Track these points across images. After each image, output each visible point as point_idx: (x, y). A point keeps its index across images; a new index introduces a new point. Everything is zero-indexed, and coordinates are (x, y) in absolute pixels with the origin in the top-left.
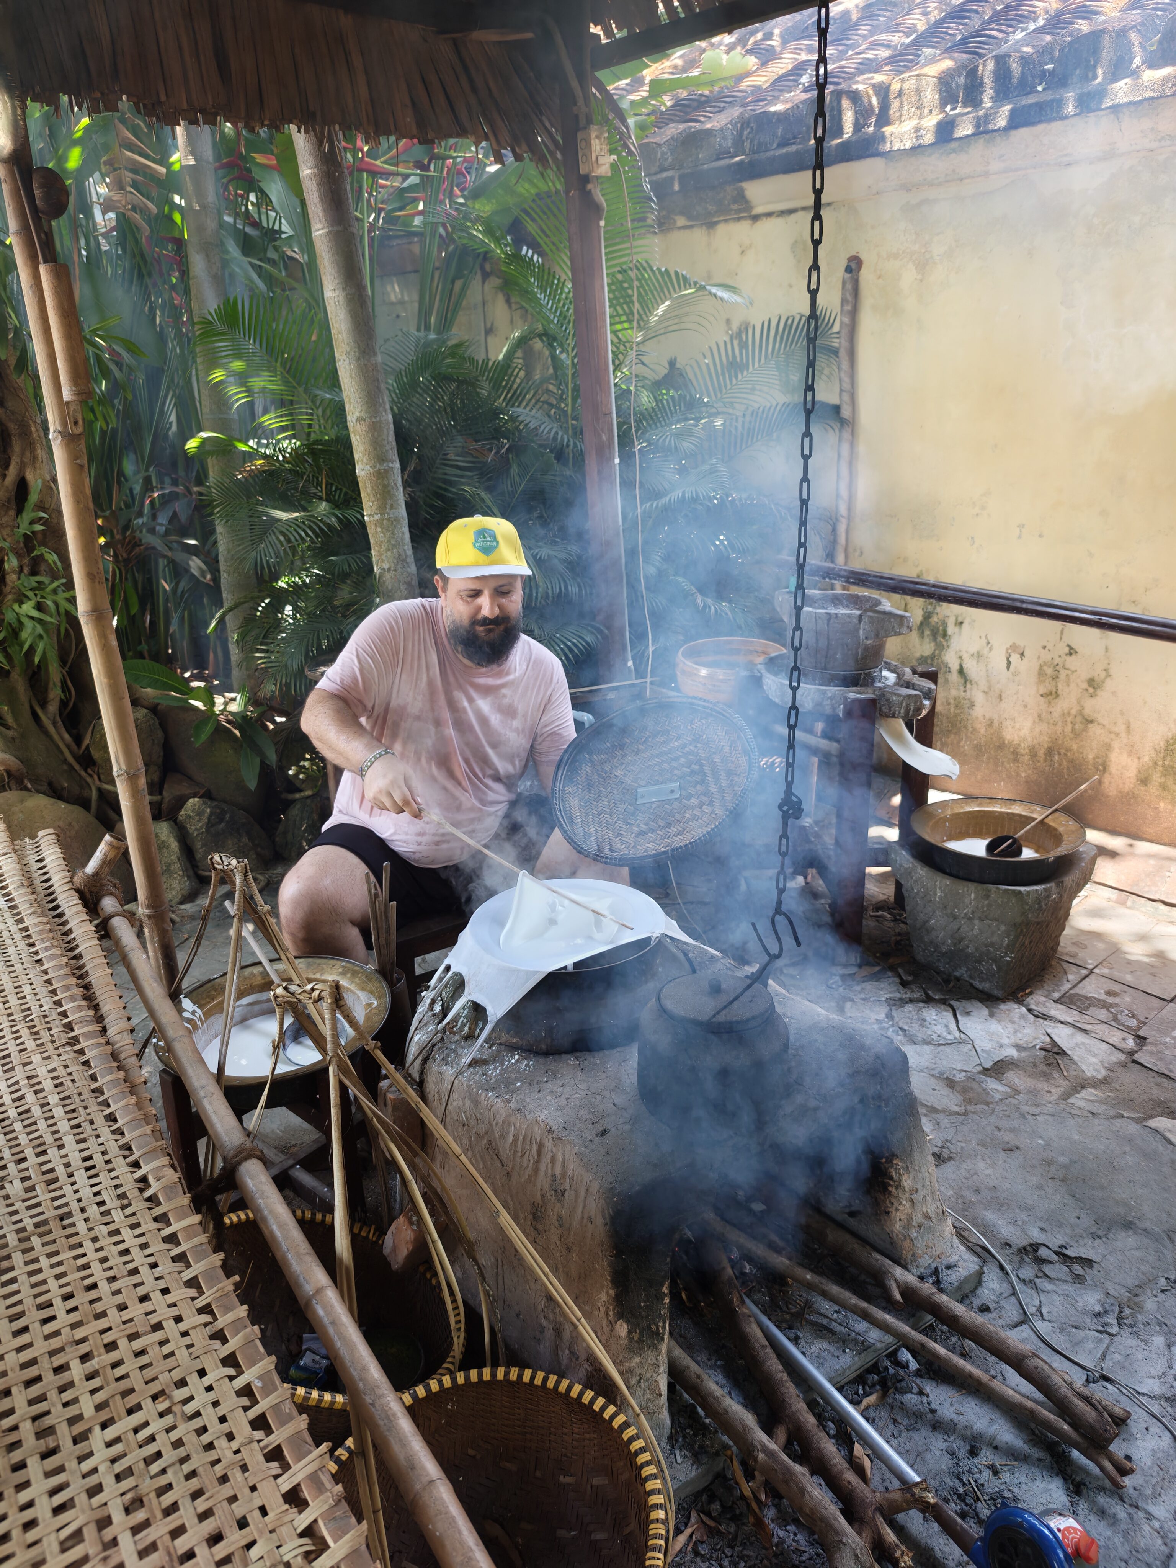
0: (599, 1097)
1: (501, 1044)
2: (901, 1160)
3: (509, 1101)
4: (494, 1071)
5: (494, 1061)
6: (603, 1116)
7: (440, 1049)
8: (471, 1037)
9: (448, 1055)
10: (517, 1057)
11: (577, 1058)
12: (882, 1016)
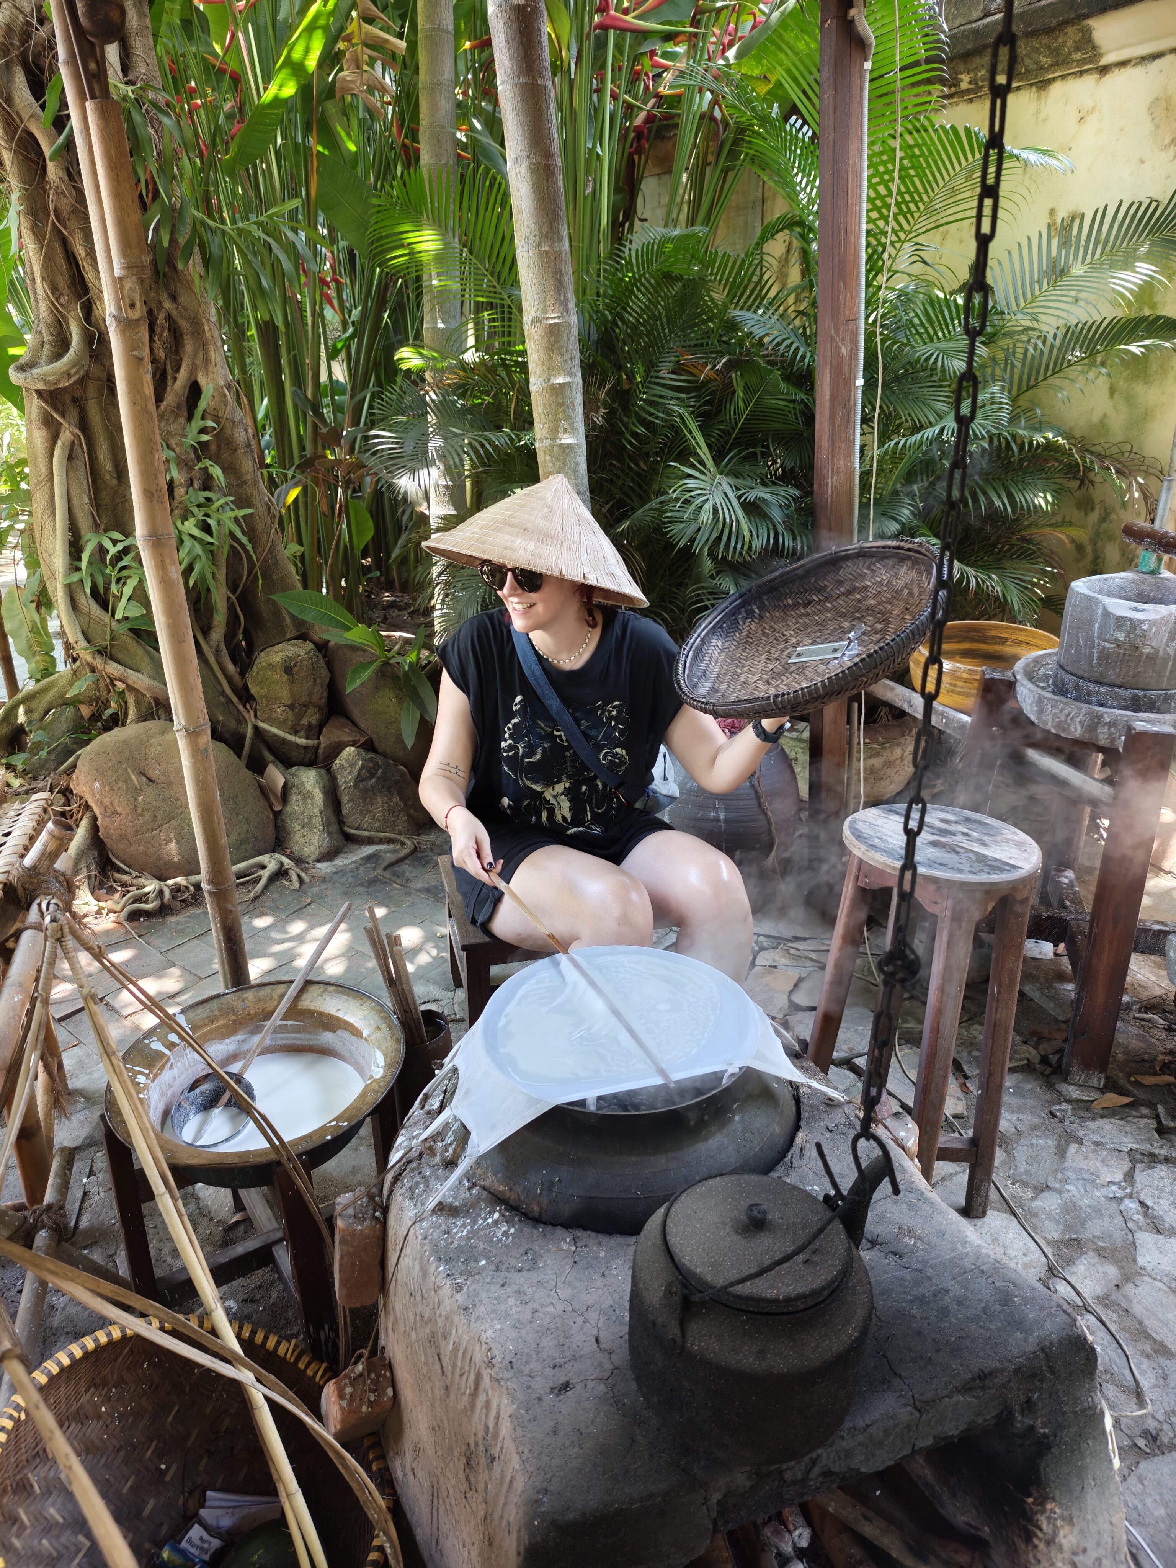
0: (579, 1320)
1: (484, 1188)
2: (1061, 1505)
3: (458, 1288)
4: (461, 1229)
5: (467, 1214)
6: (574, 1358)
7: (412, 1170)
8: (451, 1164)
9: (417, 1183)
10: (496, 1215)
11: (575, 1241)
12: (1119, 1177)
